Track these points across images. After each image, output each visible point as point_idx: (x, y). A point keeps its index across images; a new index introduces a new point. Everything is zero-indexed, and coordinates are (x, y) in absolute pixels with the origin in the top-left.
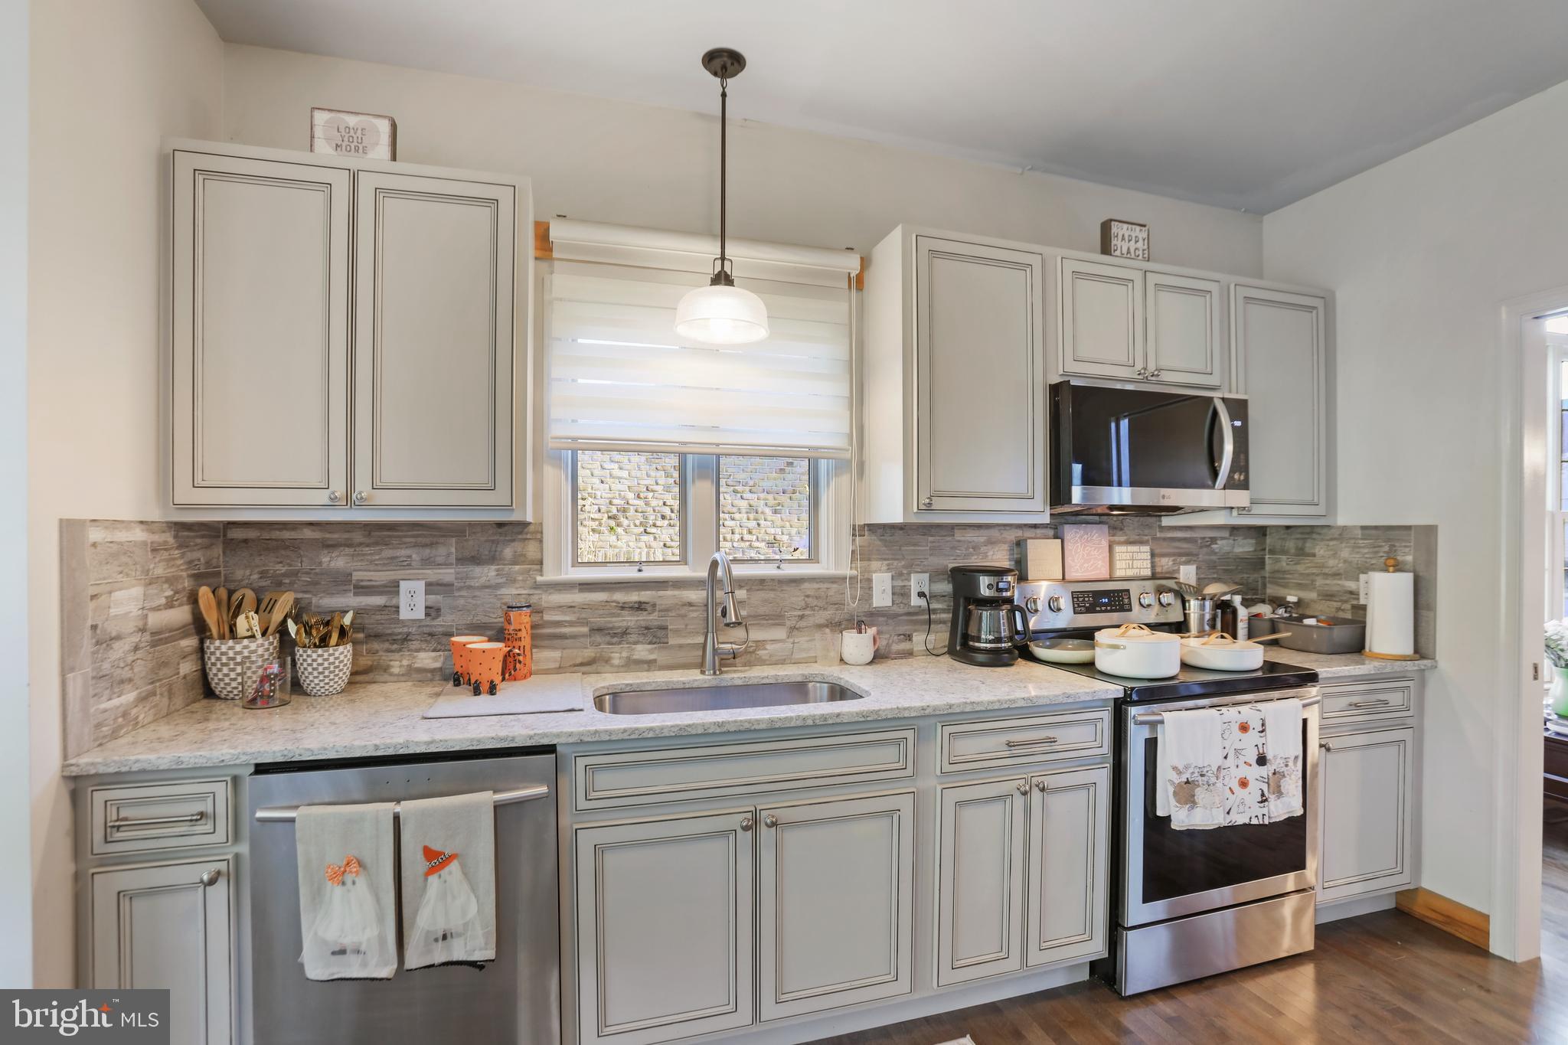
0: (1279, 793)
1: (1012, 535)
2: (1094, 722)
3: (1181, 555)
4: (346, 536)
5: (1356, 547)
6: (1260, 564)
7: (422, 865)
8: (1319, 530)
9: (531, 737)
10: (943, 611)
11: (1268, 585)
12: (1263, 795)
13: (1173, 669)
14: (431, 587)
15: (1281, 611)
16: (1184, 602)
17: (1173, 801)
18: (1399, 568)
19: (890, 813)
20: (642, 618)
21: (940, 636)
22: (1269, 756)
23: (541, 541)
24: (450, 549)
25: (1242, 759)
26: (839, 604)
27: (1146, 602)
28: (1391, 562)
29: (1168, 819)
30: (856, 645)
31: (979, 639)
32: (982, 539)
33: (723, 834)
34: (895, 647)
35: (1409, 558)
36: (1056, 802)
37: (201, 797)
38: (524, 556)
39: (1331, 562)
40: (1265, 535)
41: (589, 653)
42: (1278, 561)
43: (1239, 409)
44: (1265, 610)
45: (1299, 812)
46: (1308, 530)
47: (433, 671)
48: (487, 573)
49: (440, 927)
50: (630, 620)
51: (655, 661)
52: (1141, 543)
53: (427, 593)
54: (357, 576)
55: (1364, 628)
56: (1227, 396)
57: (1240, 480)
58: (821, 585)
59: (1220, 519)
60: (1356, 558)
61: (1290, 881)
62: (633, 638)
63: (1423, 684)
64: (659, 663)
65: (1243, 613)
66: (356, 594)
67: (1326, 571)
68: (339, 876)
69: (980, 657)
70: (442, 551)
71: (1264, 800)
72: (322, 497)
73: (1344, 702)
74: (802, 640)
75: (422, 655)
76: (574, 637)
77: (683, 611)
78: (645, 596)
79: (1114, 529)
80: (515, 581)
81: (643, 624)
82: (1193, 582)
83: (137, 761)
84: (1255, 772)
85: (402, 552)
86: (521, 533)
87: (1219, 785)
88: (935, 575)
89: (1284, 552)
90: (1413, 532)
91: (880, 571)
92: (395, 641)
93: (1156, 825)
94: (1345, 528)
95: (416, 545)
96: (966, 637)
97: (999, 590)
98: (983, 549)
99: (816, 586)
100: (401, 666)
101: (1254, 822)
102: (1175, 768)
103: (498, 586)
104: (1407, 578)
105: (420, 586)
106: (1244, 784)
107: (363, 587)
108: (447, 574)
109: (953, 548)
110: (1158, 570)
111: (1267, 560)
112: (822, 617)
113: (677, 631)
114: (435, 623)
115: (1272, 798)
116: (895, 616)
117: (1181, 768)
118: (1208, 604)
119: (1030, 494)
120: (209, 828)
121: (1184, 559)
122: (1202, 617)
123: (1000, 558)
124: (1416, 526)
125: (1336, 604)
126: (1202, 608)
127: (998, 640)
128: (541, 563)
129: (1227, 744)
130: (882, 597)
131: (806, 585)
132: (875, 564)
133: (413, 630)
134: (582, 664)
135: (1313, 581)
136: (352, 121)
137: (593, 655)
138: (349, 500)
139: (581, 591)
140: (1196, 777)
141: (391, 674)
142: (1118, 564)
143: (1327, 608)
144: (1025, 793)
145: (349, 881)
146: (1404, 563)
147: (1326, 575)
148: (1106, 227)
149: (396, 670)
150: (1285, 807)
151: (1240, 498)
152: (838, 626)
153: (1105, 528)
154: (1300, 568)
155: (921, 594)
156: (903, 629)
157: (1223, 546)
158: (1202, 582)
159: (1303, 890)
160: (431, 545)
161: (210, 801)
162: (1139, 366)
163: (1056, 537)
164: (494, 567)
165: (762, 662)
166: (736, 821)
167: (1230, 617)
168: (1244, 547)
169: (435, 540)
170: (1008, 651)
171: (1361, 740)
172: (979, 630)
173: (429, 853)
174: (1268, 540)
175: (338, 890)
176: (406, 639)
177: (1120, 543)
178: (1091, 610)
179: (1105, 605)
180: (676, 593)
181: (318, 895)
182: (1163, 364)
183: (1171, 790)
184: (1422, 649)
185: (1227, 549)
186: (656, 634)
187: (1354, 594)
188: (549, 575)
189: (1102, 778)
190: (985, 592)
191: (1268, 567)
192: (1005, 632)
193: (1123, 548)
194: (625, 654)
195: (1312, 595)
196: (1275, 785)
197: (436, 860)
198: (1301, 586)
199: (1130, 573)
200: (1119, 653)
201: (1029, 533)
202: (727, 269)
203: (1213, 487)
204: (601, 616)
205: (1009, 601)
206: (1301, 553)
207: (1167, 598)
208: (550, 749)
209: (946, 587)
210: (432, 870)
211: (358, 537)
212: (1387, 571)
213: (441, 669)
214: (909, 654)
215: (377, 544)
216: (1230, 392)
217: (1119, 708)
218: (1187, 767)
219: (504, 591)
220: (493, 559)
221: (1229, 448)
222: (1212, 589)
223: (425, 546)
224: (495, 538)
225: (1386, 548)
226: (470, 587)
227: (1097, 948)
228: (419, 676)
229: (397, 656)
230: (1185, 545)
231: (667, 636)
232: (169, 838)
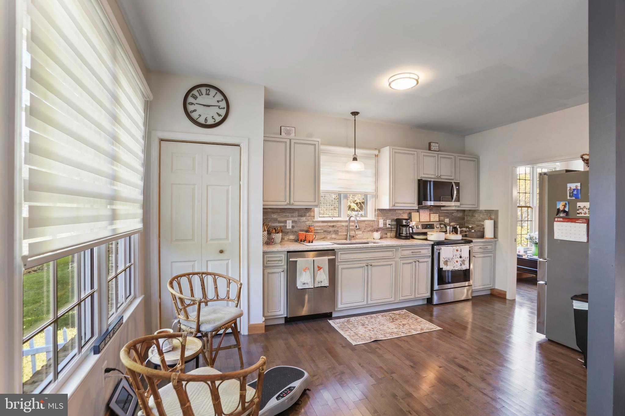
0: (464, 264)
1: (408, 212)
2: (428, 249)
3: (445, 216)
4: (276, 211)
5: (483, 215)
6: (464, 218)
7: (317, 269)
8: (476, 211)
9: (332, 248)
10: (394, 228)
11: (466, 224)
12: (461, 264)
13: (443, 239)
14: (293, 222)
15: (468, 229)
16: (446, 227)
17: (443, 264)
18: (491, 219)
19: (391, 265)
20: (334, 229)
21: (393, 234)
22: (462, 256)
23: (314, 212)
24: (296, 214)
25: (457, 257)
26: (372, 226)
27: (437, 227)
28: (490, 218)
29: (442, 268)
30: (377, 235)
31: (403, 234)
32: (402, 212)
33: (362, 267)
34: (384, 236)
35: (493, 217)
36: (421, 264)
37: (280, 257)
38: (311, 215)
39: (479, 218)
40: (465, 212)
41: (323, 236)
42: (467, 218)
43: (458, 184)
44: (464, 229)
45: (469, 268)
46: (474, 211)
47: (293, 239)
48: (304, 219)
49: (320, 280)
50: (331, 229)
51: (336, 238)
52: (436, 213)
53: (292, 223)
54: (279, 219)
55: (484, 232)
56: (455, 181)
57: (458, 200)
58: (369, 222)
59: (454, 208)
60: (483, 217)
61: (467, 283)
62: (332, 233)
63: (496, 244)
64: (337, 239)
65: (459, 229)
66: (278, 223)
67: (477, 220)
68: (305, 270)
69: (403, 238)
70: (295, 214)
71: (461, 265)
72: (285, 203)
73: (479, 247)
74: (365, 234)
75: (291, 236)
76: (320, 233)
77: (341, 227)
78: (334, 224)
79: (430, 210)
80: (309, 221)
81: (334, 230)
82: (448, 222)
83: (272, 250)
84: (459, 259)
85: (287, 214)
86: (310, 210)
87: (452, 261)
88: (392, 220)
89: (469, 216)
90: (494, 211)
91: (381, 219)
92: (285, 233)
93: (440, 270)
94: (481, 210)
95: (290, 213)
96: (400, 234)
97: (407, 223)
98: (402, 215)
99: (368, 222)
100: (287, 238)
101: (459, 269)
102: (444, 258)
103: (306, 222)
104: (492, 221)
105: (291, 221)
106: (457, 262)
107: (280, 222)
108: (296, 219)
109: (396, 214)
110: (440, 220)
111: (465, 218)
112: (369, 229)
113: (340, 232)
114: (293, 229)
115: (463, 265)
116: (384, 229)
117: (445, 258)
118: (451, 227)
119: (414, 203)
120: (281, 262)
121: (446, 217)
122: (450, 230)
123: (406, 216)
124: (495, 210)
125: (480, 228)
126: (450, 228)
127: (407, 234)
128: (314, 217)
129: (454, 253)
130: (381, 225)
131: (366, 222)
132: (380, 218)
133: (289, 231)
134: (322, 239)
135: (475, 222)
136: (288, 128)
137: (324, 237)
138: (289, 204)
139: (322, 223)
140: (448, 260)
141: (285, 240)
142: (431, 218)
143: (477, 229)
144: (415, 262)
145: (306, 271)
146: (492, 218)
147: (478, 221)
148: (430, 144)
149: (286, 239)
150: (465, 267)
151: (458, 204)
152: (373, 231)
153: (429, 210)
154: (472, 219)
155: (389, 224)
156: (385, 232)
157: (454, 214)
158: (450, 222)
159: (469, 286)
160: (293, 213)
161: (281, 258)
162: (437, 175)
163: (418, 212)
164: (305, 218)
165: (357, 239)
166: (364, 265)
167: (456, 230)
168: (460, 215)
169: (293, 212)
170: (409, 236)
171: (482, 255)
172: (403, 232)
173: (318, 267)
174: (466, 213)
175: (304, 273)
176: (288, 233)
177: (432, 213)
178: (426, 228)
179: (428, 227)
180: (340, 223)
181: (301, 274)
182: (442, 174)
183: (443, 262)
184: (495, 237)
185: (456, 215)
186: (336, 232)
187: (483, 225)
188: (316, 219)
189: (430, 260)
190: (404, 223)
191: (465, 220)
192: (408, 233)
193: (433, 215)
194: (330, 237)
195: (475, 226)
196: (463, 262)
197: (319, 268)
198: (472, 224)
199: (434, 220)
200: (433, 236)
201: (412, 211)
202: (356, 157)
203: (452, 202)
204: (326, 228)
205: (408, 225)
206: (473, 216)
207: (442, 226)
208: (333, 250)
209: (394, 223)
210: (319, 270)
211: (279, 211)
212: (489, 220)
213: (294, 239)
214: (387, 237)
215: (282, 212)
216: (456, 181)
217: (433, 246)
218: (446, 258)
219: (307, 223)
220: (305, 216)
221: (455, 192)
222: (452, 224)
223: (292, 213)
224: (305, 211)
225: (489, 215)
226: (300, 222)
227: (428, 295)
228: (290, 241)
229: (286, 236)
230: (446, 214)
231: (338, 233)
232: (275, 264)
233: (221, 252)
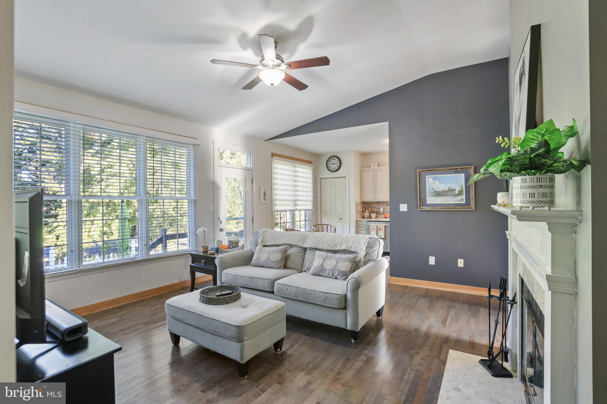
4: (375, 203)
7: (379, 230)
14: (383, 208)
24: (385, 204)
47: (384, 217)
54: (376, 207)
66: (376, 209)
68: (373, 229)
85: (381, 204)
100: (380, 217)
105: (382, 208)
108: (385, 207)
114: (384, 212)
120: (364, 225)
136: (374, 164)
160: (383, 204)
173: (379, 229)
176: (381, 214)
181: (372, 231)
197: (380, 229)
226: (387, 208)
232: (362, 226)
233: (341, 219)
